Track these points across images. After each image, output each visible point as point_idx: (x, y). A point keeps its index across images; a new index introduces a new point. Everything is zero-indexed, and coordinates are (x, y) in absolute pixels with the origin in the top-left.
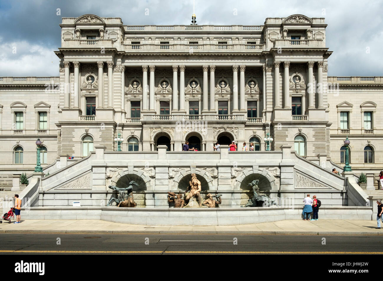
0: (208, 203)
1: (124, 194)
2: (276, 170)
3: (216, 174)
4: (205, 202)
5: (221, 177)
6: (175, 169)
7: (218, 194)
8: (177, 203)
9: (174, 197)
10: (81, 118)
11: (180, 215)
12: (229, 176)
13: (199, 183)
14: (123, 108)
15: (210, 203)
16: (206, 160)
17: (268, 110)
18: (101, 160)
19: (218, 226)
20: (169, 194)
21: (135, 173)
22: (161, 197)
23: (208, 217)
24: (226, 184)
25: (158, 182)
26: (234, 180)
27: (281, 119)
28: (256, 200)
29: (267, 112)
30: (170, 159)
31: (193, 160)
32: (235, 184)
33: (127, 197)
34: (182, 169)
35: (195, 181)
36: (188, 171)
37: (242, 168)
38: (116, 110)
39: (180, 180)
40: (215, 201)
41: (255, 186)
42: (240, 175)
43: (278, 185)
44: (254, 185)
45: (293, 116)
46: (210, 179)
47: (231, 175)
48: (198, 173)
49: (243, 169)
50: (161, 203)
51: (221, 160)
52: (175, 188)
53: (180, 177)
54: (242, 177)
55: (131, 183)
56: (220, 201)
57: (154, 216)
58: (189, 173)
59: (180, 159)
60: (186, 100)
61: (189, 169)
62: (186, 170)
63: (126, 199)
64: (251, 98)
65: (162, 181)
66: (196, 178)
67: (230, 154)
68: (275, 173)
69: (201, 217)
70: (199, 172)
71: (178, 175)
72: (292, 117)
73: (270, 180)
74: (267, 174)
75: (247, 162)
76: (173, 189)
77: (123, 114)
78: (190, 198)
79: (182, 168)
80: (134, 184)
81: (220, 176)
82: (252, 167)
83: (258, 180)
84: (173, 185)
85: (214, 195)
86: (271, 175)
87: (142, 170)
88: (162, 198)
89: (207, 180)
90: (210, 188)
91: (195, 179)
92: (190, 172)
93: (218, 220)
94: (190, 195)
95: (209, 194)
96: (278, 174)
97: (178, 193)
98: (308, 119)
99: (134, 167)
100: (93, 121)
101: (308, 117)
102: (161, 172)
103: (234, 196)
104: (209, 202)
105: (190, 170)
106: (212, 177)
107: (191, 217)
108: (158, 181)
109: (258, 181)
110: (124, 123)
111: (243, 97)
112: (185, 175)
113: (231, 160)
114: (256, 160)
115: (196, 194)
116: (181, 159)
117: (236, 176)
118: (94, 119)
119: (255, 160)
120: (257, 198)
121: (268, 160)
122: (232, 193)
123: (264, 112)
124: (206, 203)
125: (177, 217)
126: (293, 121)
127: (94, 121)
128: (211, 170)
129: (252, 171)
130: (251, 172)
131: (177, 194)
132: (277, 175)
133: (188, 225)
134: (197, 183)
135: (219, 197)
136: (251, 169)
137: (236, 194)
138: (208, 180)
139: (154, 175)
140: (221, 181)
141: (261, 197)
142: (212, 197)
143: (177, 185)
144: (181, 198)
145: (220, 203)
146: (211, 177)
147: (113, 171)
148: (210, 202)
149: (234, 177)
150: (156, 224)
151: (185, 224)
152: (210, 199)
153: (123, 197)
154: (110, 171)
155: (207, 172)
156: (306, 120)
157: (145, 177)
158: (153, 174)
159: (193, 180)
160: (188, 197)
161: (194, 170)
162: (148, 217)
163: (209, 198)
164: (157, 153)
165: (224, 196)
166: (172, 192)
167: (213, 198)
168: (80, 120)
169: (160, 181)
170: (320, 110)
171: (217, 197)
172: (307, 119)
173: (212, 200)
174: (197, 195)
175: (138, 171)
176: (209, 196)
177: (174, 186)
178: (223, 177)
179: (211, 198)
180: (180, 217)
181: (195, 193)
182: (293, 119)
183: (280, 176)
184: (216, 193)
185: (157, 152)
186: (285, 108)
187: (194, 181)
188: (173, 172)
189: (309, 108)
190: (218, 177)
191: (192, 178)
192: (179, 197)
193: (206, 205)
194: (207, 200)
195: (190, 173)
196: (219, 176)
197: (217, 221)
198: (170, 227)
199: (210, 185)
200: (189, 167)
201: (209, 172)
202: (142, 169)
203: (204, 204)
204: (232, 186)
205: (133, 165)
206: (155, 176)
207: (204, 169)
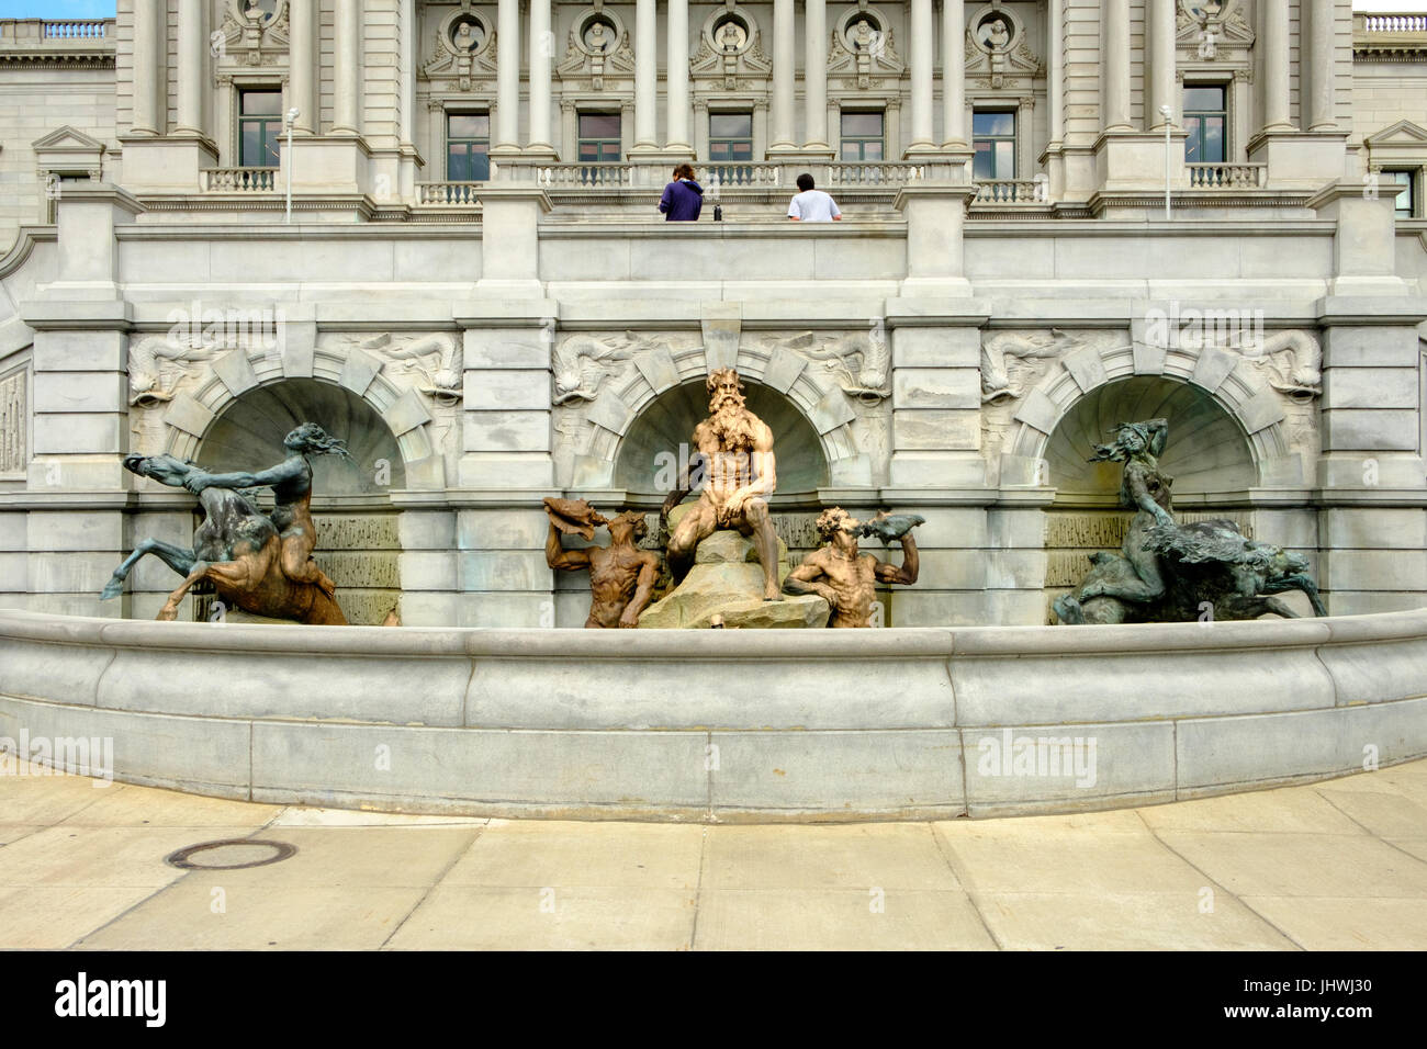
0: (823, 576)
1: (233, 514)
2: (1290, 349)
3: (872, 377)
4: (803, 571)
5: (914, 394)
6: (601, 344)
7: (894, 512)
8: (611, 575)
9: (587, 532)
10: (209, 180)
11: (576, 709)
12: (969, 386)
13: (761, 433)
14: (407, 137)
15: (840, 579)
16: (812, 284)
17: (1074, 141)
18: (94, 284)
19: (964, 816)
20: (555, 512)
21: (327, 371)
22: (501, 531)
23: (863, 728)
24: (949, 442)
25: (477, 434)
26: (1000, 415)
27: (1138, 179)
28: (1176, 554)
29: (1065, 150)
30: (565, 279)
31: (718, 285)
32: (1007, 449)
33: (258, 533)
34: (650, 345)
35: (733, 418)
36: (688, 355)
37: (1054, 335)
38: (374, 144)
39: (631, 417)
40: (870, 563)
41: (1140, 459)
42: (1045, 385)
43: (1306, 453)
44: (1136, 452)
45: (1193, 169)
46: (836, 414)
47: (984, 381)
48: (756, 371)
49: (1060, 342)
50: (501, 572)
51: (909, 281)
52: (593, 470)
53: (630, 400)
54: (1058, 398)
55: (297, 440)
56: (913, 563)
57: (319, 716)
58: (691, 370)
59: (630, 279)
60: (694, 106)
61: (689, 342)
62: (677, 350)
63: (246, 545)
64: (991, 93)
65: (507, 426)
66: (740, 399)
67: (972, 242)
68: (1285, 373)
69: (798, 729)
70: (761, 365)
71: (617, 386)
72: (1189, 170)
73: (1253, 421)
74: (1230, 376)
75: (1092, 295)
76: (582, 480)
77: (410, 166)
78: (699, 540)
79: (646, 337)
80: (315, 447)
81: (910, 386)
82: (1124, 326)
83: (1163, 422)
84: (582, 450)
85: (869, 519)
86: (1254, 387)
87: (375, 354)
88: (510, 540)
89: (815, 417)
90: (835, 470)
91: (733, 410)
92: (699, 361)
93: (962, 759)
94: (702, 522)
95: (832, 513)
96: (1309, 375)
97: (621, 509)
98: (1262, 180)
99: (319, 331)
100: (268, 191)
101: (1262, 172)
102: (499, 365)
103: (998, 531)
104: (829, 571)
105: (703, 353)
106: (851, 396)
107: (692, 728)
108: (478, 421)
109: (1160, 427)
110: (412, 206)
111: (956, 89)
112: (669, 386)
113: (981, 284)
114: (1152, 283)
115: (743, 511)
116: (638, 279)
117: (1013, 391)
118: (272, 186)
119: (1142, 284)
120: (1176, 544)
121: (1238, 283)
122: (993, 507)
123: (1054, 154)
124: (814, 579)
125: (545, 724)
126: (1194, 189)
127: (272, 193)
128: (845, 351)
129: (1124, 361)
130: (1118, 368)
131: (610, 516)
132: (1297, 382)
133: (660, 810)
134: (751, 433)
135: (898, 537)
136: (1117, 341)
137: (1015, 513)
138: (821, 422)
139: (454, 387)
140: (911, 428)
141: (1209, 532)
142: (855, 533)
143: (611, 449)
144: (638, 539)
145: (909, 574)
146: (841, 397)
147: (173, 360)
148: (841, 571)
149: (1003, 398)
150: (341, 797)
151: (624, 801)
152: (842, 548)
153: (224, 536)
154: (157, 356)
155: (813, 364)
156: (1253, 187)
157: (397, 397)
158: (447, 378)
159: (722, 412)
160: (682, 535)
161: (730, 347)
162: (266, 714)
163: (830, 538)
164: (478, 238)
165: (934, 529)
166: (578, 497)
167: (862, 541)
168: (205, 186)
169: (494, 422)
170: (1319, 135)
171: (891, 531)
172: (1257, 183)
173: (854, 557)
174: (750, 516)
175: (343, 355)
176: (835, 529)
177: (591, 456)
178: (927, 395)
179: (846, 539)
180: (574, 724)
181: (733, 503)
182: (1193, 182)
183: (1318, 391)
184: (880, 505)
185: (476, 229)
186: (1154, 130)
187: (724, 423)
188: (588, 363)
189: (1270, 130)
190: (890, 397)
191: (715, 403)
192: (621, 532)
193: (815, 592)
194: (819, 558)
195: (703, 371)
196: (903, 386)
197: (957, 764)
198: (476, 834)
199: (834, 449)
200: (694, 327)
201: (831, 363)
202: (374, 346)
203: (797, 583)
204: (989, 456)
205: (311, 316)
206: (457, 392)
207: (795, 344)
